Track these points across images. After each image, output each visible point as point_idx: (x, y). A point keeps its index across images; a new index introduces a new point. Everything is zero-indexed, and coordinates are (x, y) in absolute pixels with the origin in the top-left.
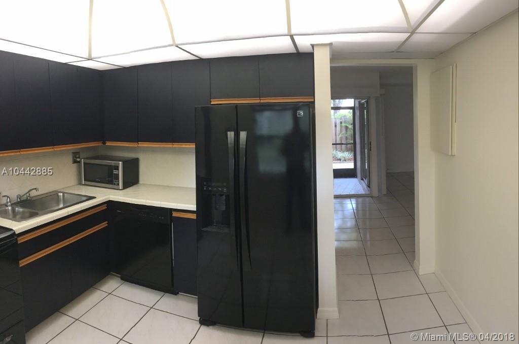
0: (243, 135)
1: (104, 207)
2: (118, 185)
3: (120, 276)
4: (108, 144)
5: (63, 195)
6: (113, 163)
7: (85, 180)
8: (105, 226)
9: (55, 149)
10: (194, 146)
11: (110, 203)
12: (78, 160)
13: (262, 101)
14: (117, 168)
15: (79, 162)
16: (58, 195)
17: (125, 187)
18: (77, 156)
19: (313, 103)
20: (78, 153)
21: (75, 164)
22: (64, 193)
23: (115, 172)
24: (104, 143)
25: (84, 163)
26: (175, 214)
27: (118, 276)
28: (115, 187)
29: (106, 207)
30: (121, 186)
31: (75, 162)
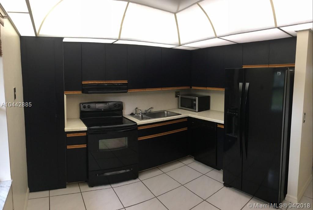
0: (247, 84)
1: (186, 120)
2: (196, 109)
3: (194, 157)
4: (193, 88)
5: (167, 113)
6: (193, 98)
7: (181, 106)
8: (186, 129)
9: (163, 89)
10: (224, 90)
11: (189, 118)
12: (178, 95)
13: (270, 67)
14: (195, 100)
15: (178, 97)
16: (164, 112)
17: (199, 111)
18: (178, 94)
19: (294, 67)
20: (179, 92)
21: (176, 98)
22: (167, 112)
23: (194, 102)
24: (191, 87)
25: (181, 97)
26: (219, 126)
27: (192, 157)
28: (194, 110)
29: (187, 120)
30: (197, 110)
31: (176, 96)
